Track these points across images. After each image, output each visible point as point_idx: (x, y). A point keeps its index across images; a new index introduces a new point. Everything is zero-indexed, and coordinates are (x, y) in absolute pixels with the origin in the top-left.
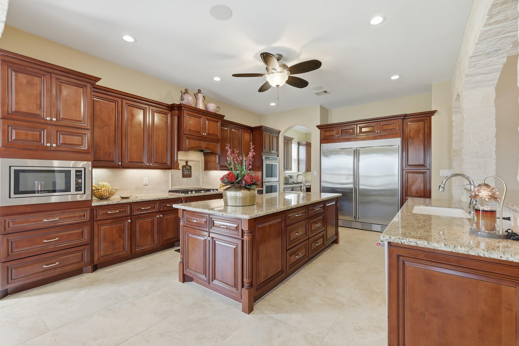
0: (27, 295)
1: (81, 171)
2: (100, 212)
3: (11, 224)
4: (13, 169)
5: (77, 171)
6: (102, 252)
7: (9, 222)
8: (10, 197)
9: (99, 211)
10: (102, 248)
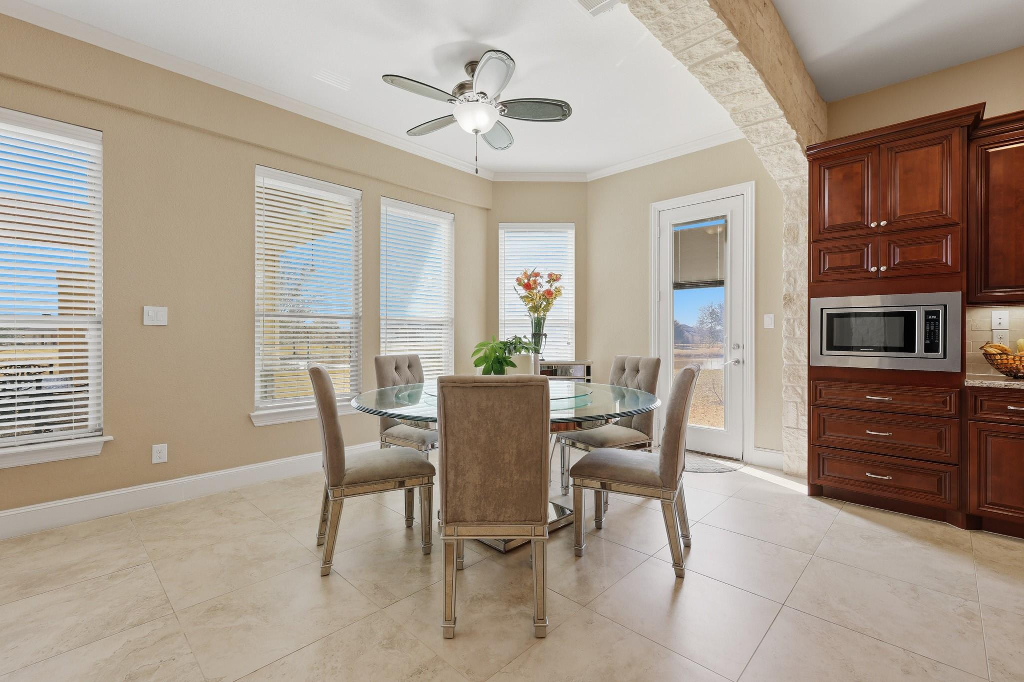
0: (841, 506)
1: (937, 313)
2: (986, 404)
3: (823, 392)
4: (825, 312)
5: (927, 313)
6: (989, 494)
7: (820, 390)
8: (821, 354)
9: (981, 401)
10: (989, 484)
